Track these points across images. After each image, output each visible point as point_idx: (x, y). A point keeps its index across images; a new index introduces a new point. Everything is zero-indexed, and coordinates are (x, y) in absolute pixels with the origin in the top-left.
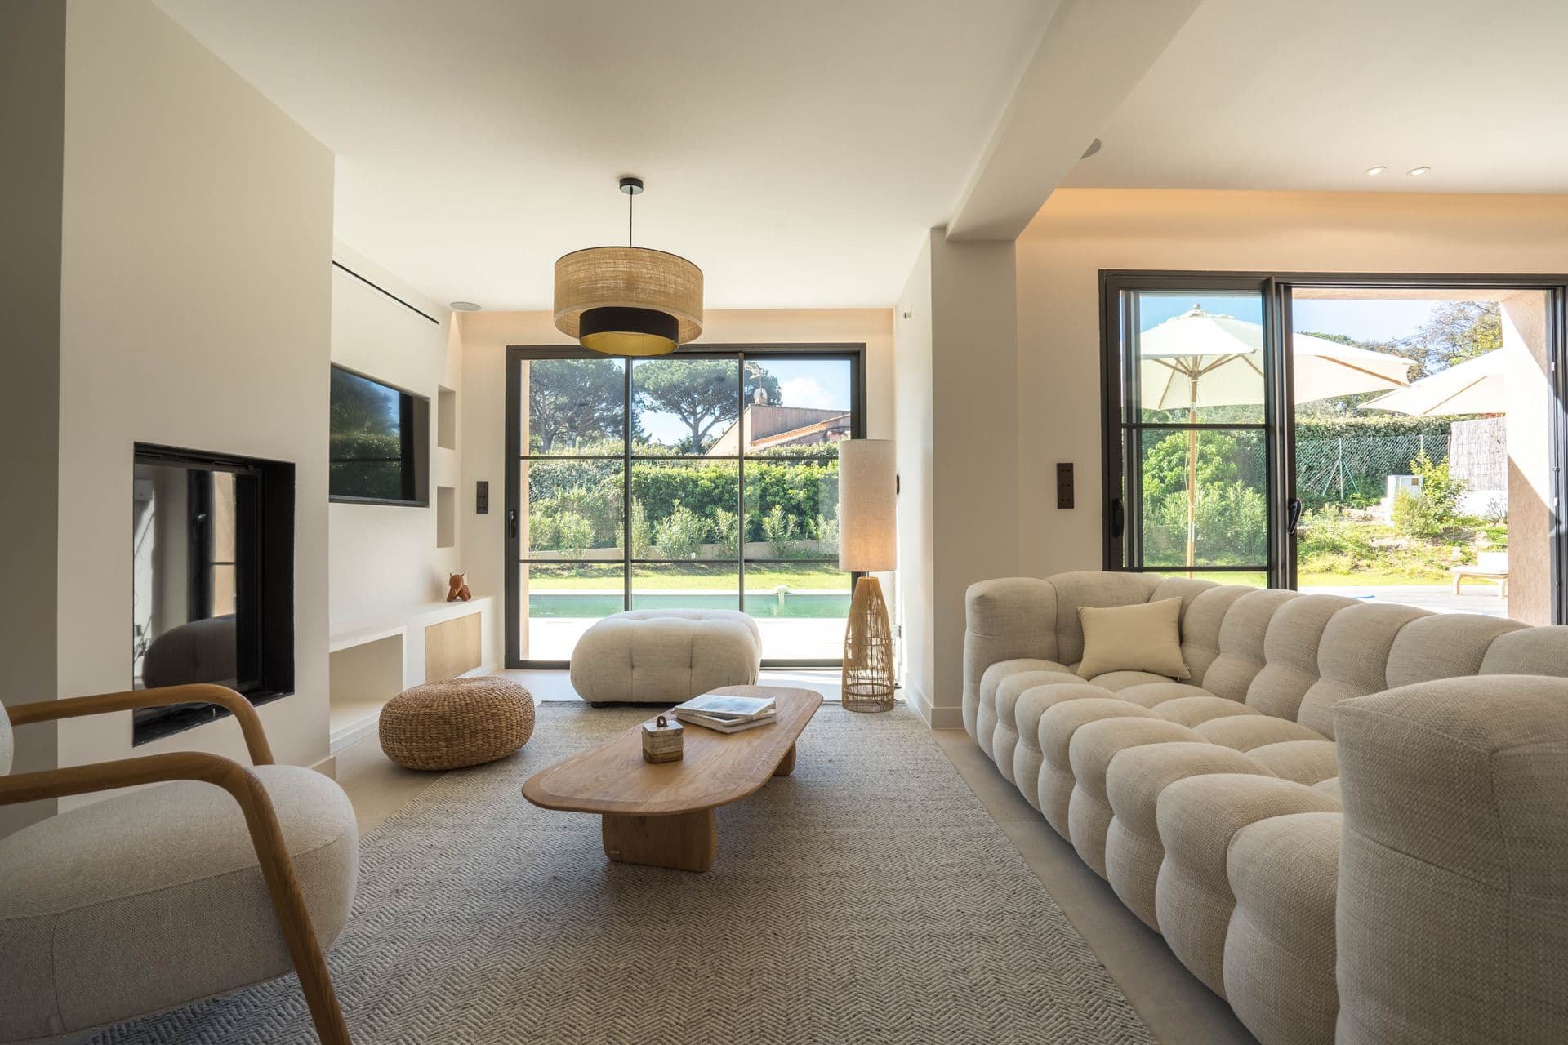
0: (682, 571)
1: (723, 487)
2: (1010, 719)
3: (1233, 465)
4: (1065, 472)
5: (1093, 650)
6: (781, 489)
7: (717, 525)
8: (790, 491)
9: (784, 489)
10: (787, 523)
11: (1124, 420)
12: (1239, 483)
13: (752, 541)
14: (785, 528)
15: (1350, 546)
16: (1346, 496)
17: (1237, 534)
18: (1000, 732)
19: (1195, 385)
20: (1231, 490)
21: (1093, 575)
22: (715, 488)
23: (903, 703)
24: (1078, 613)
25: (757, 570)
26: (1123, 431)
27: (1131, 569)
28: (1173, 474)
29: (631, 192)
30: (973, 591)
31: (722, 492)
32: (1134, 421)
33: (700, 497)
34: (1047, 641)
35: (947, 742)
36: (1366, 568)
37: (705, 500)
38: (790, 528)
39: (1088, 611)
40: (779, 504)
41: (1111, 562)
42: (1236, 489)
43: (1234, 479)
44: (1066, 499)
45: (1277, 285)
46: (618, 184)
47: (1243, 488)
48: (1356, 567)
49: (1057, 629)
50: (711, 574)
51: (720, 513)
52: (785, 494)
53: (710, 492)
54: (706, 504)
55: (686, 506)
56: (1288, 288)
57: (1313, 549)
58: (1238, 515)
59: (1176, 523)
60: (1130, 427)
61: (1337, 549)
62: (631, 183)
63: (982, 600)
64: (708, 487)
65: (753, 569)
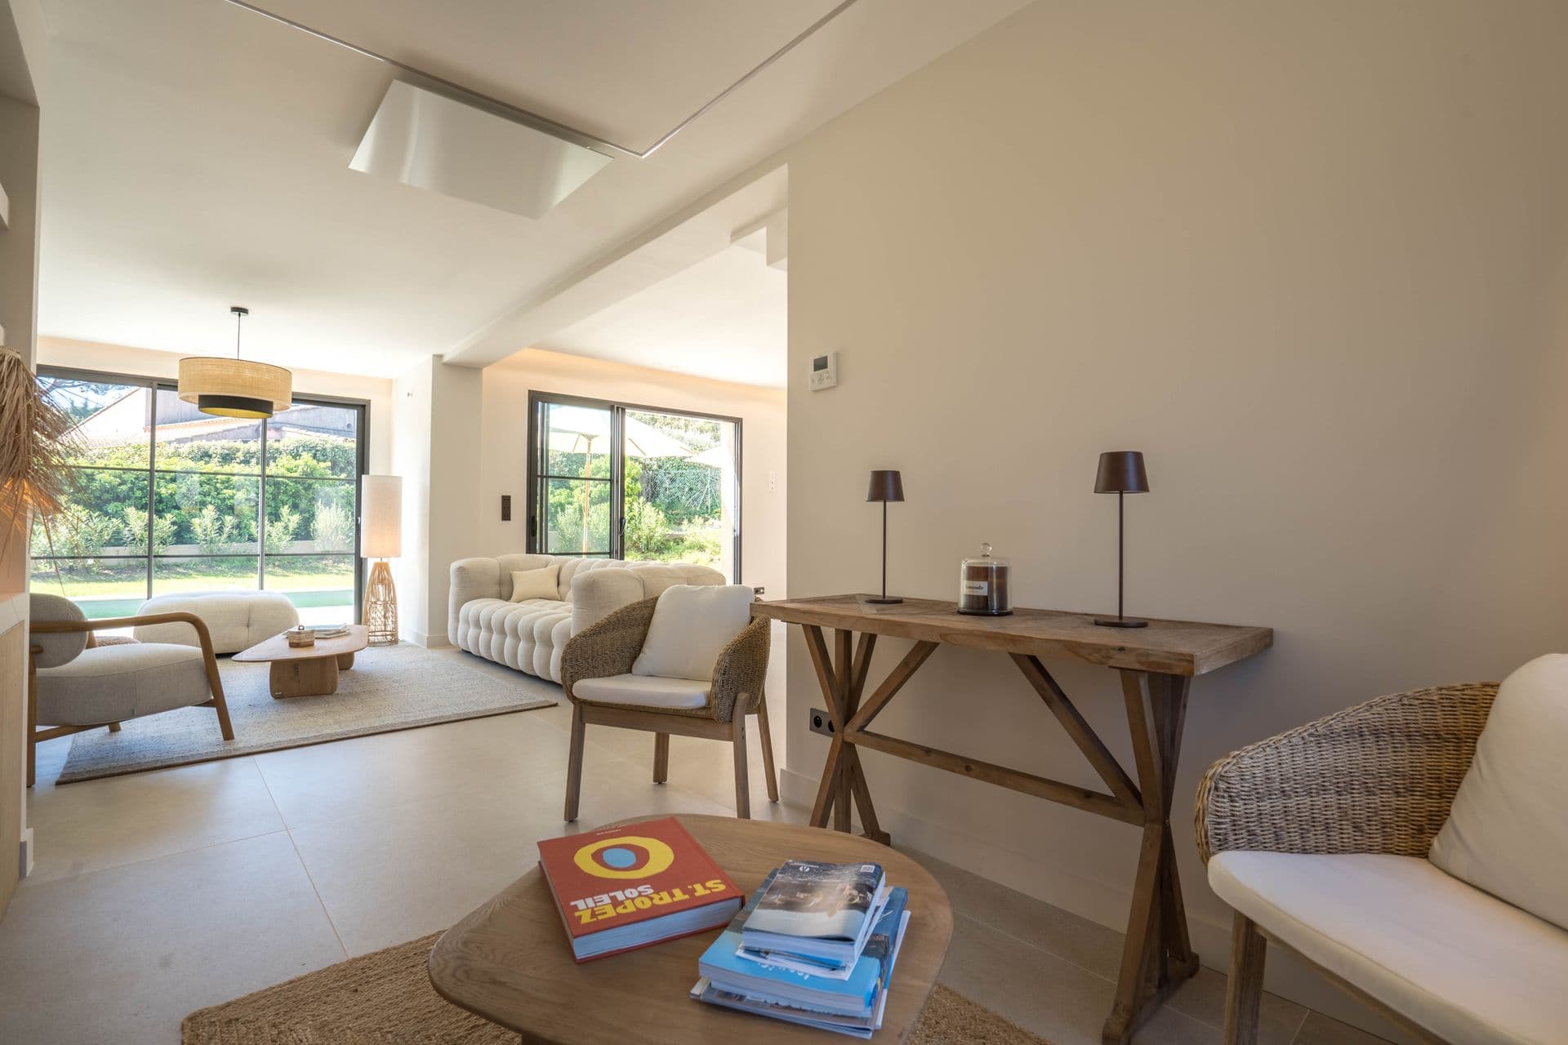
0: (75, 577)
1: (132, 483)
2: (477, 624)
3: (639, 485)
4: (506, 501)
5: (518, 590)
6: (212, 488)
7: (127, 524)
8: (225, 491)
9: (216, 489)
10: (223, 524)
11: (539, 474)
12: (642, 499)
13: (176, 544)
14: (220, 530)
15: (710, 546)
16: (712, 510)
17: (639, 538)
18: (472, 632)
19: (589, 444)
20: (636, 504)
21: (521, 555)
22: (120, 484)
23: (403, 641)
24: (511, 575)
25: (184, 574)
26: (539, 479)
27: (541, 553)
28: (596, 489)
29: (239, 315)
30: (454, 565)
31: (131, 489)
32: (545, 474)
33: (97, 494)
34: (495, 589)
35: (437, 654)
36: (717, 561)
37: (106, 496)
38: (226, 530)
39: (516, 573)
40: (210, 503)
41: (531, 549)
42: (639, 503)
43: (639, 495)
44: (506, 516)
45: (618, 408)
46: (230, 310)
47: (644, 503)
48: (712, 560)
49: (500, 583)
50: (118, 580)
51: (131, 512)
52: (218, 494)
53: (113, 488)
54: (108, 502)
55: (77, 502)
56: (623, 410)
57: (688, 548)
58: (640, 523)
59: (597, 529)
60: (542, 477)
61: (702, 548)
62: (240, 311)
63: (461, 570)
64: (110, 483)
65: (179, 573)
